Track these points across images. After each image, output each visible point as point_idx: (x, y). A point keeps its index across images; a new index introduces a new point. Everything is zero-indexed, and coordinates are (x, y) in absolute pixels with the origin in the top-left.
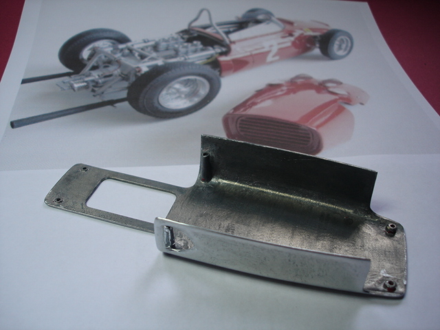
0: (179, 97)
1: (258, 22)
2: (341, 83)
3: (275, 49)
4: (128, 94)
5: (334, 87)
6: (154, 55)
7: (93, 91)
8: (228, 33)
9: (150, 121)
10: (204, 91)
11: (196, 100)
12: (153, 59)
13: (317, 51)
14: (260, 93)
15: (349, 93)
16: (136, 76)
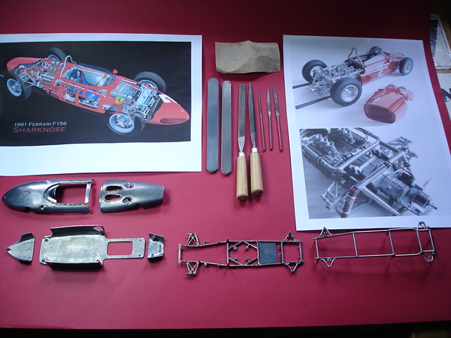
0: (348, 96)
1: (376, 54)
2: (405, 89)
3: (382, 70)
4: (331, 94)
5: (402, 91)
6: (337, 74)
7: (319, 92)
8: (363, 61)
9: (340, 107)
10: (356, 93)
11: (354, 97)
12: (336, 76)
13: (398, 71)
14: (376, 93)
15: (407, 94)
16: (332, 85)
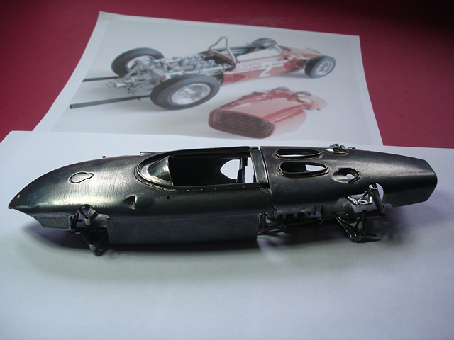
0: (186, 97)
1: (263, 48)
2: (310, 95)
3: (269, 69)
4: (152, 93)
5: (302, 97)
6: (178, 68)
7: (129, 89)
8: (236, 55)
9: (160, 110)
10: (204, 95)
11: (197, 99)
12: (176, 71)
13: (302, 71)
14: (245, 98)
15: (312, 102)
16: (161, 81)
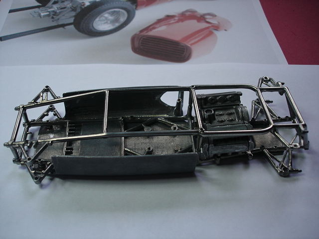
0: (107, 23)
2: (216, 16)
4: (74, 20)
5: (210, 19)
7: (53, 18)
15: (219, 23)
16: (81, 8)
